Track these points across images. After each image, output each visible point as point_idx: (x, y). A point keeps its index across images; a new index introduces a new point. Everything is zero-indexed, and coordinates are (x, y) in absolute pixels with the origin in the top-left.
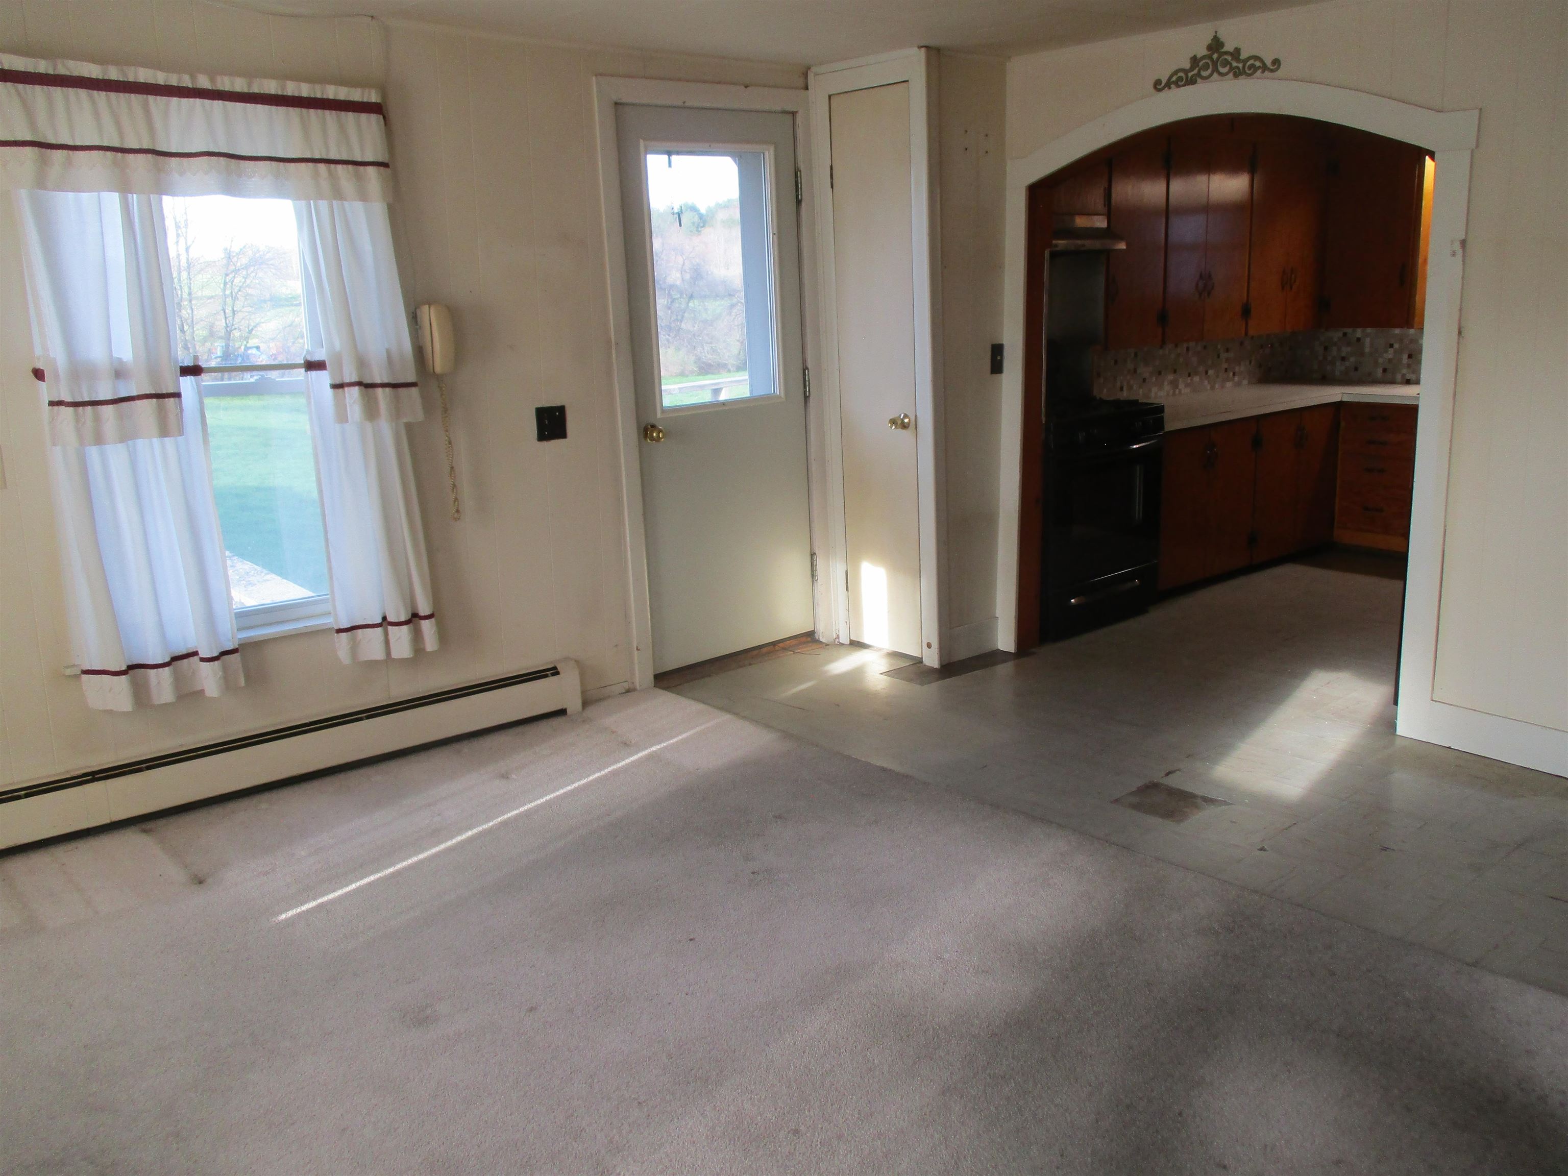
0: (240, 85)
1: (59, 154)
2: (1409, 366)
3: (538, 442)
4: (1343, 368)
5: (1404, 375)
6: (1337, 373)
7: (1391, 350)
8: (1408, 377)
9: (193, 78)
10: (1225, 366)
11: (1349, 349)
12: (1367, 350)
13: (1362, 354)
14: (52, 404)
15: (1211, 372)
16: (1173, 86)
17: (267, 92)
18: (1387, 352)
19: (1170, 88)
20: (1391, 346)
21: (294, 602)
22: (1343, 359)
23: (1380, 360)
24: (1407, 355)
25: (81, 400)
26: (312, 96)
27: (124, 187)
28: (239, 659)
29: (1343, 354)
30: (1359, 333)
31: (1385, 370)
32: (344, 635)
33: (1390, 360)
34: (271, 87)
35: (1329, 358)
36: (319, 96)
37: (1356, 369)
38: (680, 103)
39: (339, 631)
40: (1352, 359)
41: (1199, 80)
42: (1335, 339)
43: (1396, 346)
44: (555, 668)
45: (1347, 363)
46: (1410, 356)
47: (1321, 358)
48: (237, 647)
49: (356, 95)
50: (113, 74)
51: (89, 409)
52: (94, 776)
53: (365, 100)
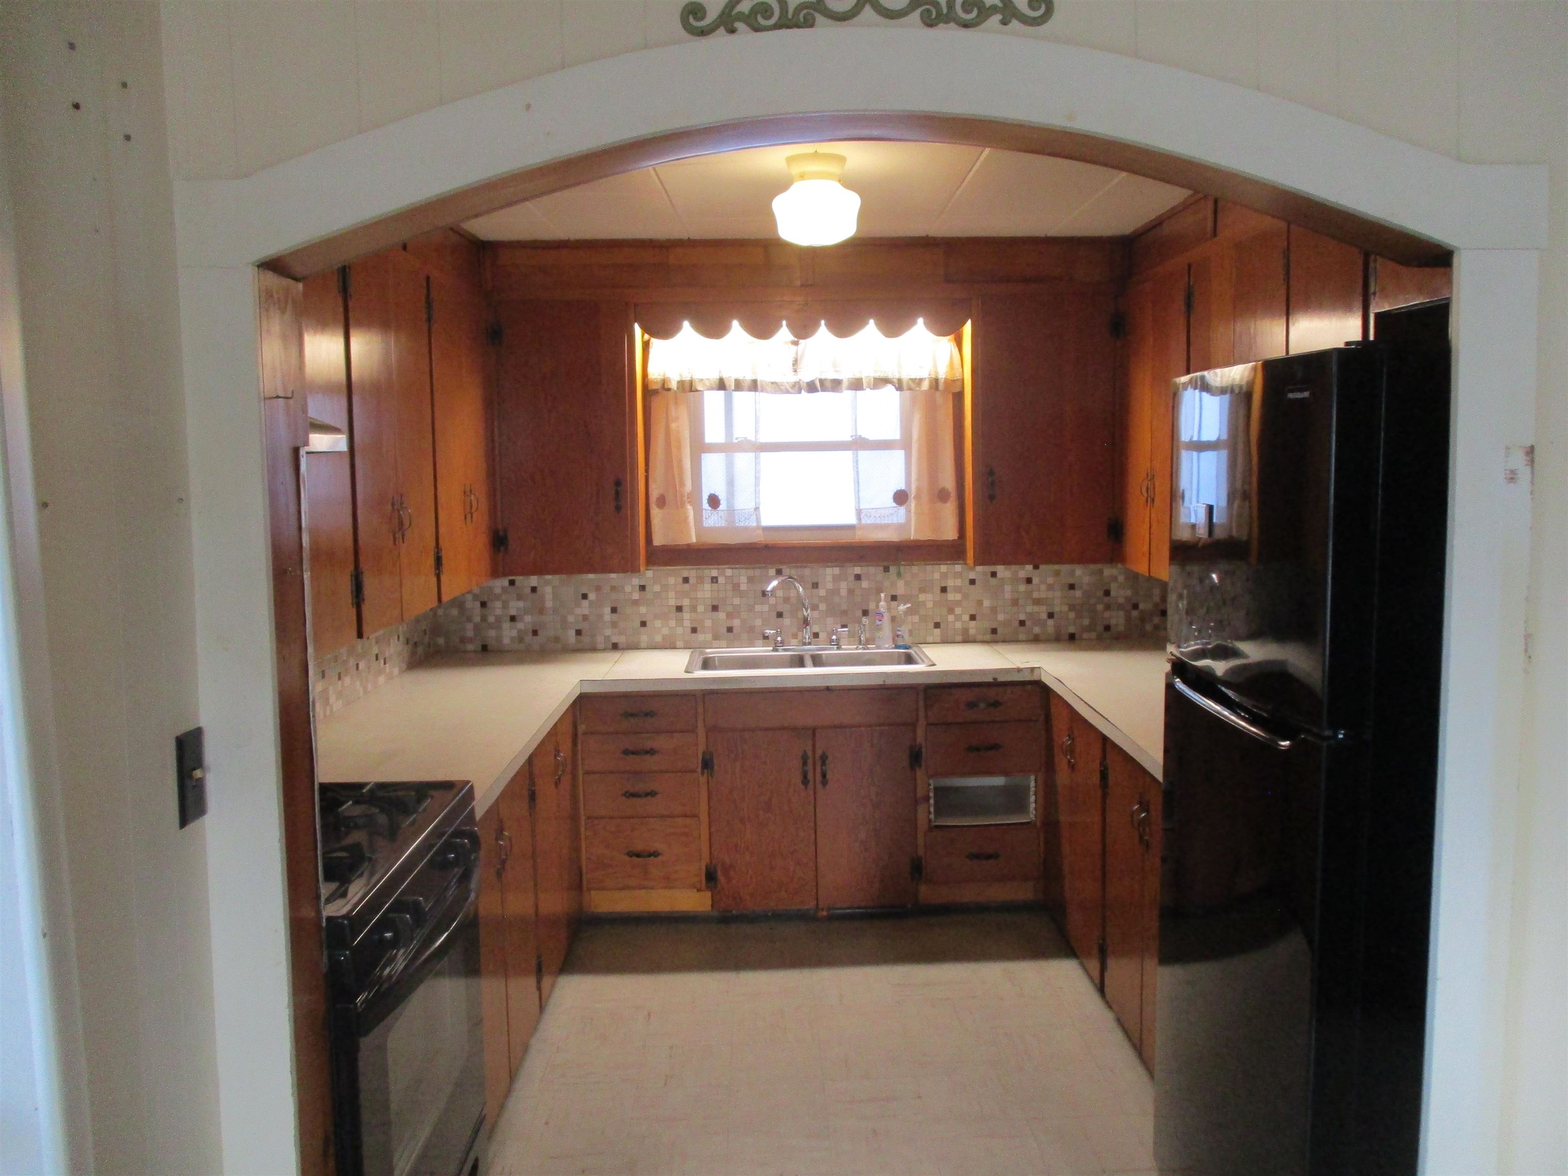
2: (614, 624)
4: (514, 633)
5: (607, 638)
6: (506, 641)
7: (585, 603)
8: (615, 639)
10: (375, 650)
11: (521, 604)
12: (549, 604)
13: (541, 611)
15: (362, 665)
16: (739, 25)
18: (578, 605)
19: (732, 31)
20: (585, 596)
22: (513, 619)
23: (571, 618)
24: (609, 609)
29: (513, 612)
30: (534, 580)
31: (579, 633)
33: (585, 618)
35: (491, 619)
37: (535, 633)
40: (528, 618)
41: (819, 18)
42: (498, 591)
43: (592, 596)
45: (520, 625)
46: (614, 610)
47: (477, 619)
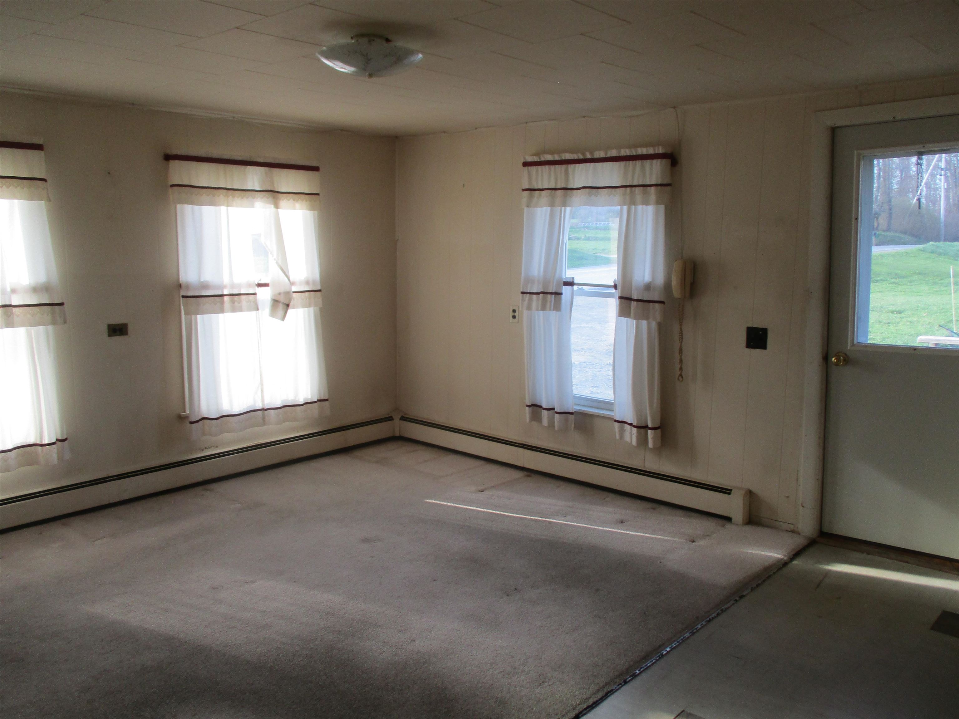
0: (602, 154)
1: (537, 192)
3: (746, 348)
9: (584, 154)
14: (523, 293)
17: (613, 156)
21: (597, 399)
25: (526, 291)
26: (632, 154)
27: (552, 205)
28: (573, 417)
32: (617, 423)
34: (613, 153)
36: (634, 154)
38: (891, 119)
39: (616, 421)
44: (731, 490)
48: (574, 412)
49: (651, 151)
50: (557, 158)
51: (528, 295)
52: (523, 446)
53: (656, 152)
